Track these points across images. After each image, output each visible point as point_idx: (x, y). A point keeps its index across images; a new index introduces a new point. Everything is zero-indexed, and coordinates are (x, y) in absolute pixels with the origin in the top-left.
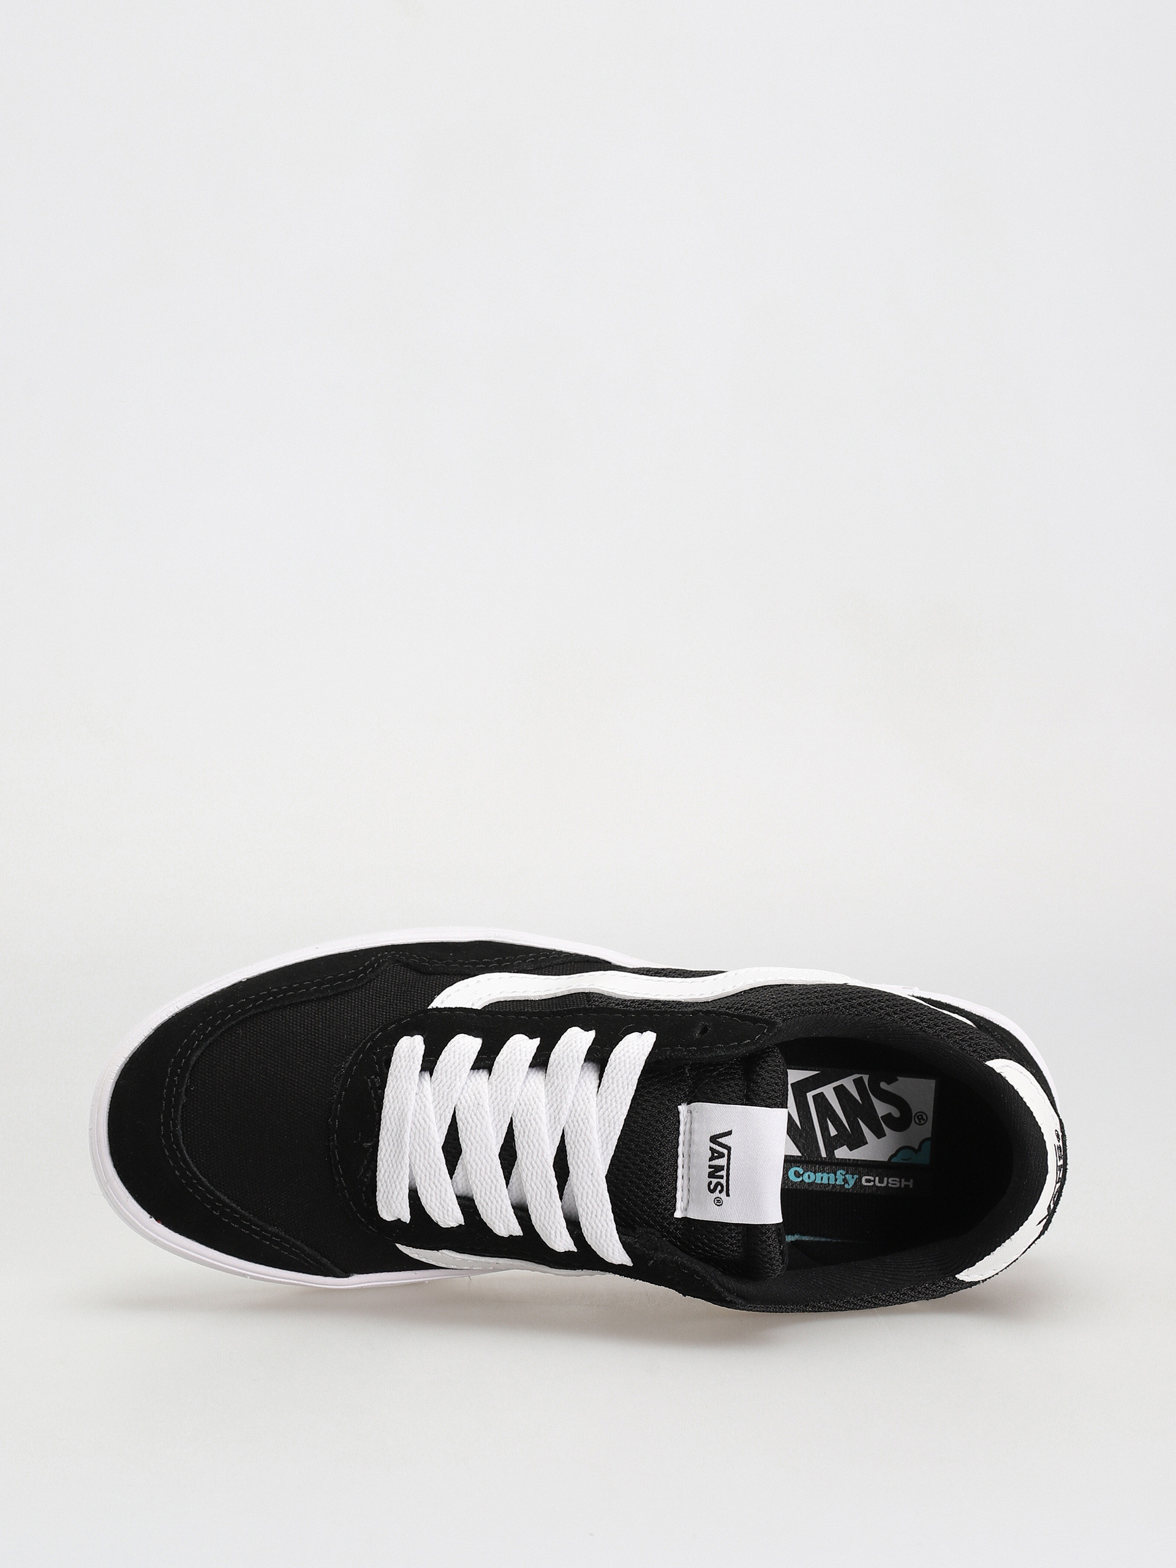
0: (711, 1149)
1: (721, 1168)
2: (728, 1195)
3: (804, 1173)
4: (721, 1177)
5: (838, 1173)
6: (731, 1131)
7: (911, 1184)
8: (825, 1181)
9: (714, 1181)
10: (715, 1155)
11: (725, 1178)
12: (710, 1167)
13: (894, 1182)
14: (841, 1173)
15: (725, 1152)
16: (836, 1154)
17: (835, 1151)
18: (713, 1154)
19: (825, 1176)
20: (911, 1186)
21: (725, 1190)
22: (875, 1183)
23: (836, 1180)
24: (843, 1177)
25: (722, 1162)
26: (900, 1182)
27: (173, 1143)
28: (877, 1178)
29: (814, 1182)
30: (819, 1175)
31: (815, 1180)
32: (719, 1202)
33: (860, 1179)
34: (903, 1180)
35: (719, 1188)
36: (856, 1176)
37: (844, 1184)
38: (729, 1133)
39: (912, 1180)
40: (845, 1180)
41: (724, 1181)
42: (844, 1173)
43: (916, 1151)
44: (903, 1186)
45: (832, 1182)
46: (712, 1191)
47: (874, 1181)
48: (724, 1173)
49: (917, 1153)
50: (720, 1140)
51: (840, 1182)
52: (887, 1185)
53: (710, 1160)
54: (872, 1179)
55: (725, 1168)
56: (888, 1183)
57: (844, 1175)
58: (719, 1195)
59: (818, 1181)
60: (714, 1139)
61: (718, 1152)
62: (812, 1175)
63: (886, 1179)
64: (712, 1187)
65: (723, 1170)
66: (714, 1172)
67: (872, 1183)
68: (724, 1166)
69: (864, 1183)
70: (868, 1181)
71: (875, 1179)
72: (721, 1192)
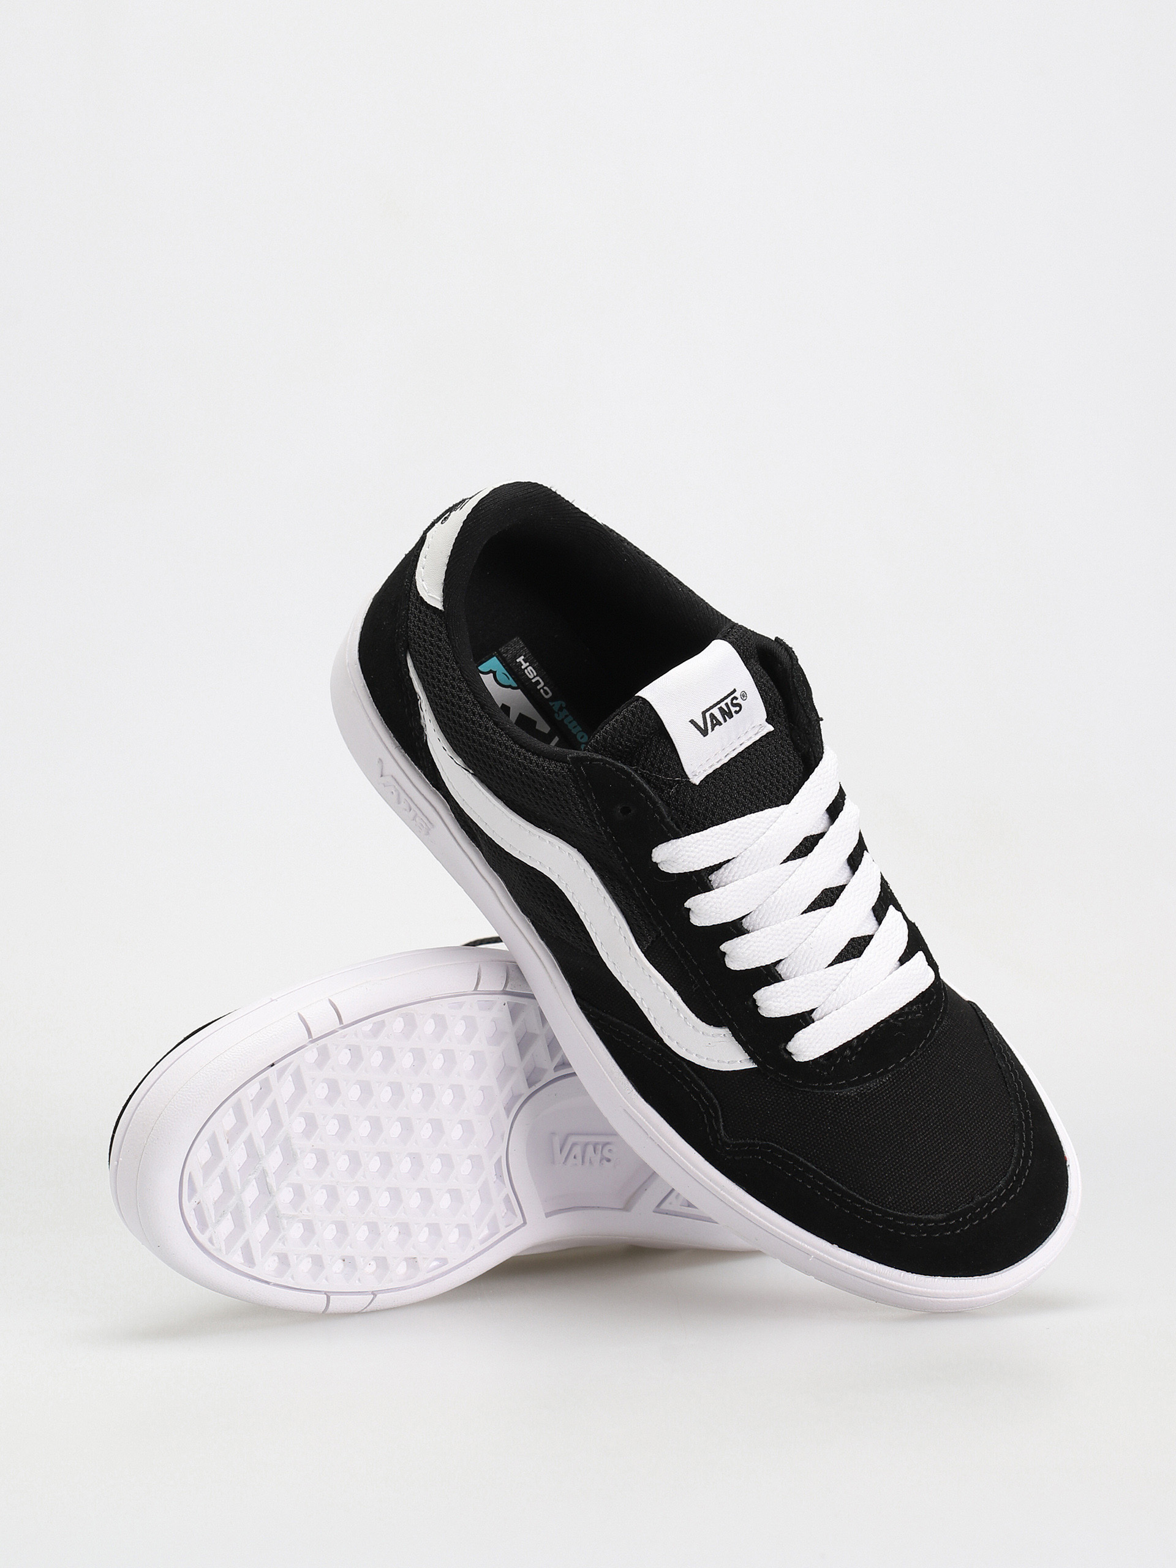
0: (713, 730)
1: (721, 709)
2: (735, 691)
3: (583, 743)
4: (727, 704)
5: (559, 719)
6: (690, 721)
7: (521, 659)
8: (575, 723)
9: (733, 709)
10: (716, 723)
11: (725, 701)
12: (725, 721)
13: (530, 672)
14: (559, 716)
15: (708, 715)
16: (548, 731)
17: (547, 732)
18: (716, 725)
19: (570, 726)
20: (522, 657)
21: (732, 696)
22: (544, 686)
23: (566, 716)
24: (560, 713)
25: (716, 711)
26: (526, 668)
27: (1014, 1182)
28: (538, 687)
29: (582, 731)
30: (574, 731)
31: (580, 731)
32: (744, 695)
33: (551, 699)
34: (523, 667)
35: (735, 702)
36: (551, 704)
37: (565, 708)
38: (692, 722)
39: (518, 660)
40: (561, 709)
41: (728, 701)
42: (556, 715)
43: (494, 673)
44: (528, 664)
45: (570, 718)
46: (739, 705)
47: (542, 688)
48: (723, 705)
49: (496, 672)
50: (702, 726)
51: (565, 712)
52: (537, 676)
53: (720, 724)
54: (542, 691)
55: (719, 706)
56: (535, 677)
57: (558, 713)
58: (739, 698)
59: (579, 728)
60: (704, 732)
61: (712, 721)
62: (579, 737)
63: (533, 681)
64: (738, 709)
65: (721, 707)
66: (727, 714)
67: (545, 688)
68: (719, 708)
69: (550, 694)
70: (547, 693)
71: (541, 688)
72: (736, 698)
